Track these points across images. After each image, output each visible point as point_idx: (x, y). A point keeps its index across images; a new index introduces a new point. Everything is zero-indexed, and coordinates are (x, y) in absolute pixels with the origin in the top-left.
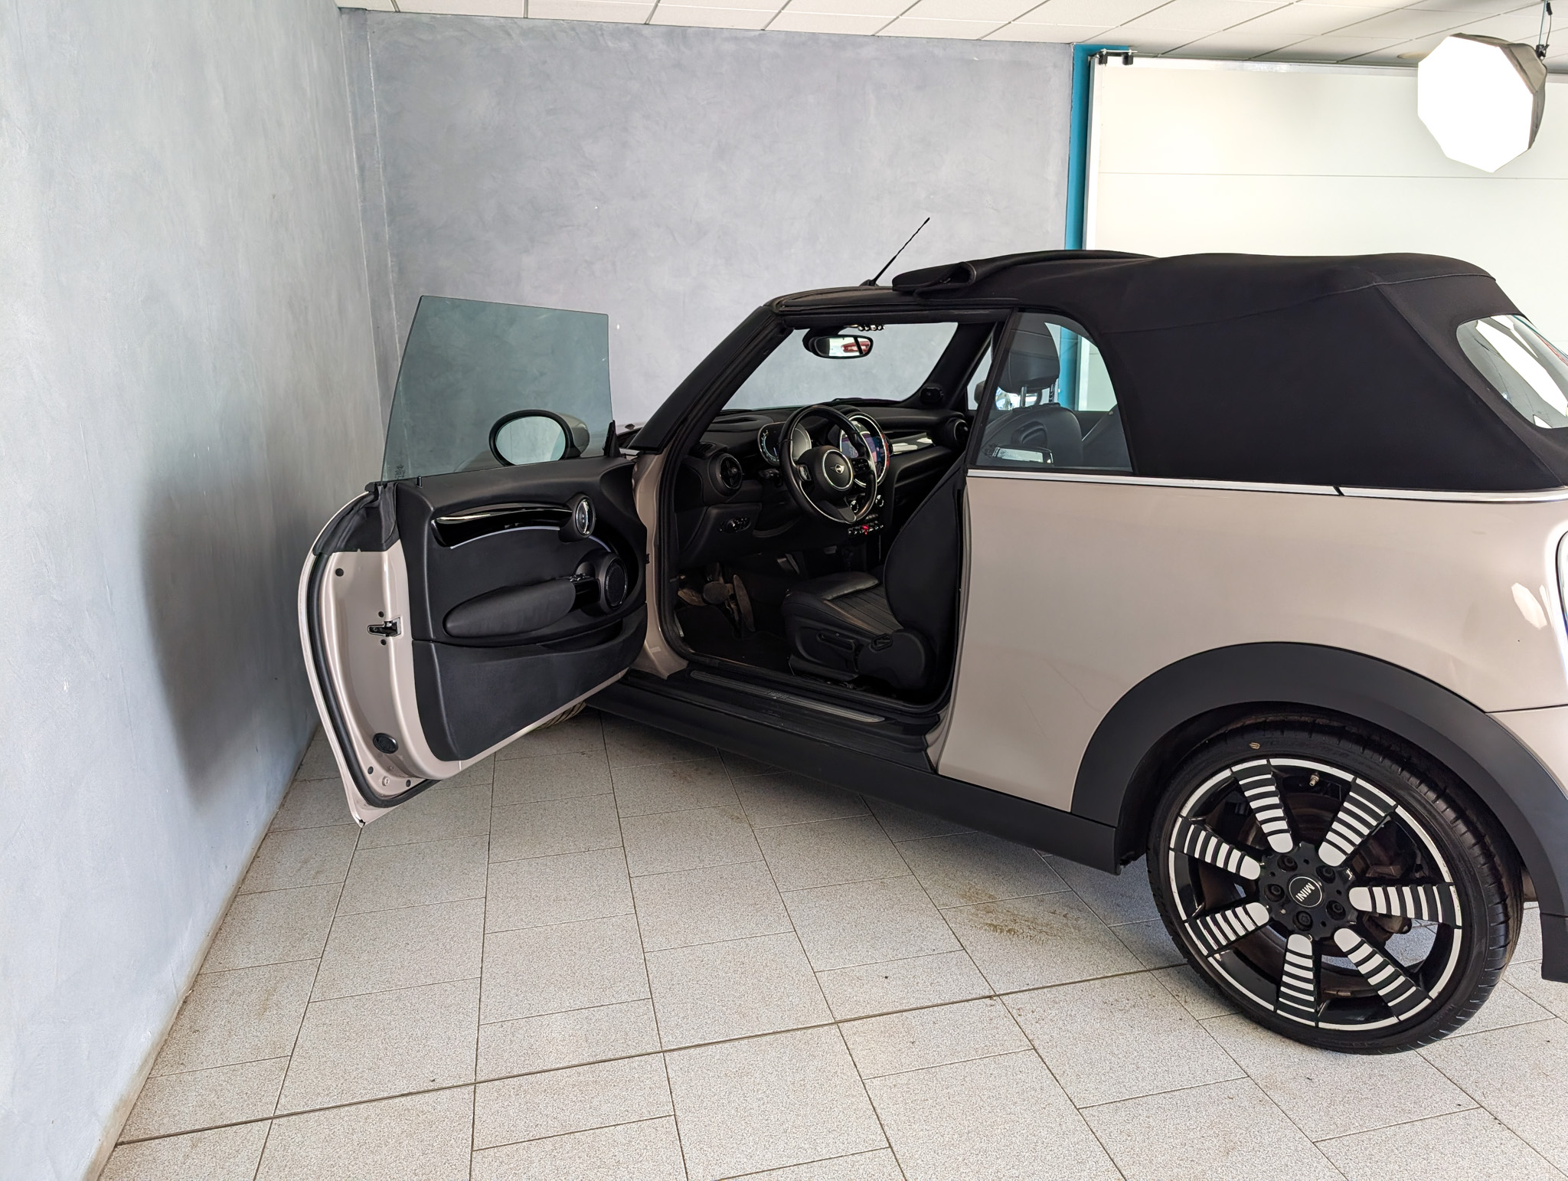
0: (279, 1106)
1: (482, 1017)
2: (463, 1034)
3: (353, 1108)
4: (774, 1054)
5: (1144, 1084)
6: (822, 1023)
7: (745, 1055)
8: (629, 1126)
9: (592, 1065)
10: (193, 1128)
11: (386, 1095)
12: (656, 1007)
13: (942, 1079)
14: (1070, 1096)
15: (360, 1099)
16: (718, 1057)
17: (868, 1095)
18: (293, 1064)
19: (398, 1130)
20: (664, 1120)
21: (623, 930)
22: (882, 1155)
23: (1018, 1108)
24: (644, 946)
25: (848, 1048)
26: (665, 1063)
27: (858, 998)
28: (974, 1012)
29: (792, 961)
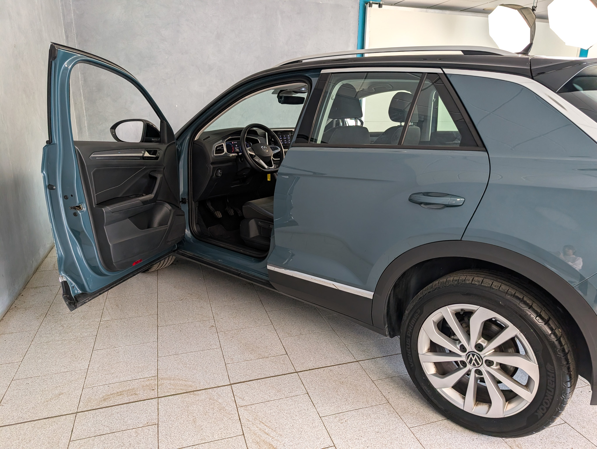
1: (85, 385)
2: (76, 392)
3: (23, 424)
4: (203, 398)
5: (348, 406)
6: (225, 385)
7: (191, 398)
8: (138, 429)
9: (127, 404)
11: (38, 418)
12: (159, 379)
13: (269, 406)
14: (318, 412)
15: (26, 421)
16: (180, 400)
17: (238, 414)
19: (40, 434)
20: (153, 426)
21: (151, 348)
22: (239, 438)
23: (297, 417)
24: (158, 355)
25: (233, 395)
26: (158, 403)
27: (241, 374)
28: (286, 379)
29: (218, 360)
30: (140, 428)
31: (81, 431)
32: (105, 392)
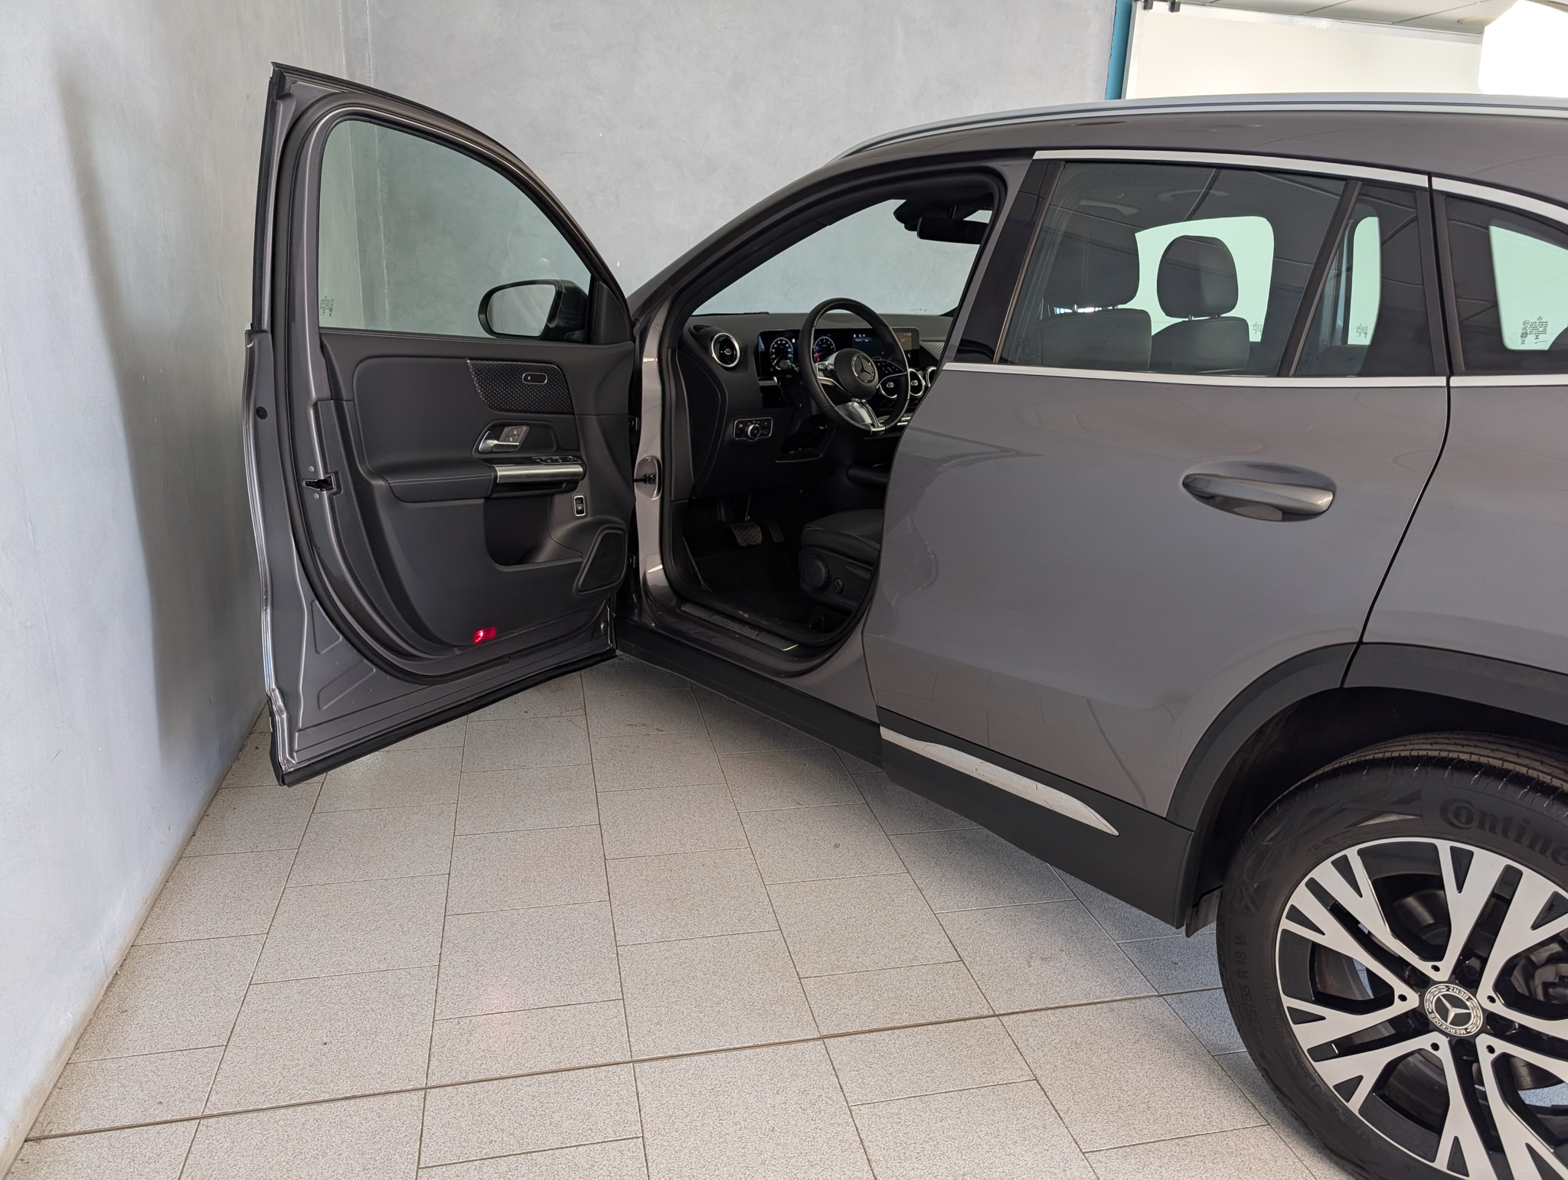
0: (208, 1103)
1: (438, 1011)
2: (416, 1031)
3: (292, 1109)
4: (754, 1071)
5: (1156, 1127)
6: (806, 1038)
7: (722, 1070)
8: (591, 1147)
9: (555, 1074)
10: (113, 1125)
11: (328, 1097)
12: (628, 1010)
13: (936, 1109)
14: (1075, 1137)
15: (298, 1101)
16: (692, 1072)
17: (855, 1124)
18: (227, 1058)
20: (631, 1143)
21: (595, 919)
23: (1019, 1148)
24: (617, 939)
25: (834, 1068)
26: (635, 1075)
27: (846, 1011)
28: (972, 1033)
29: (777, 964)
30: (597, 1147)
31: (444, 1143)
32: (491, 1035)
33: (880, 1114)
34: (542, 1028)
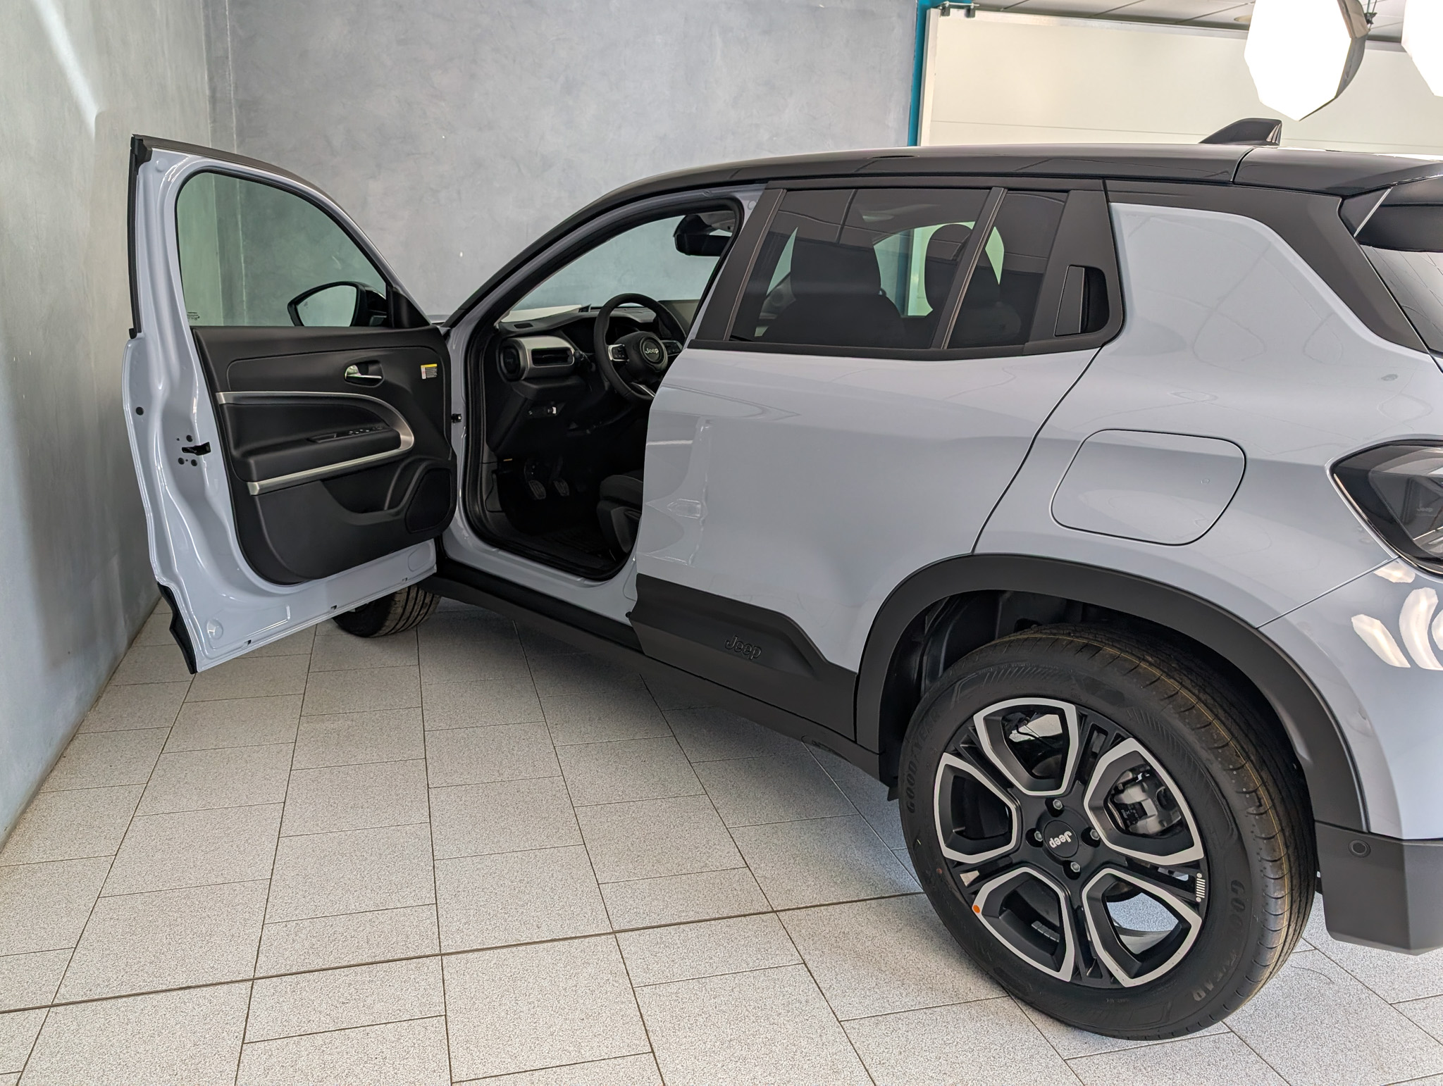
1: (267, 916)
2: (247, 932)
4: (550, 960)
5: (907, 1000)
6: (600, 932)
7: (521, 960)
8: (399, 1024)
9: (370, 966)
11: (164, 988)
12: (440, 912)
13: (711, 989)
14: (833, 1009)
15: (139, 991)
16: (494, 962)
17: (637, 1003)
18: (77, 957)
20: (435, 1020)
21: (415, 838)
22: (643, 1059)
23: (782, 1019)
24: (435, 854)
25: (622, 957)
26: (442, 966)
27: (638, 910)
28: (750, 926)
29: (579, 873)
30: (403, 1024)
31: (268, 1023)
32: (315, 935)
33: (661, 993)
34: (361, 929)
